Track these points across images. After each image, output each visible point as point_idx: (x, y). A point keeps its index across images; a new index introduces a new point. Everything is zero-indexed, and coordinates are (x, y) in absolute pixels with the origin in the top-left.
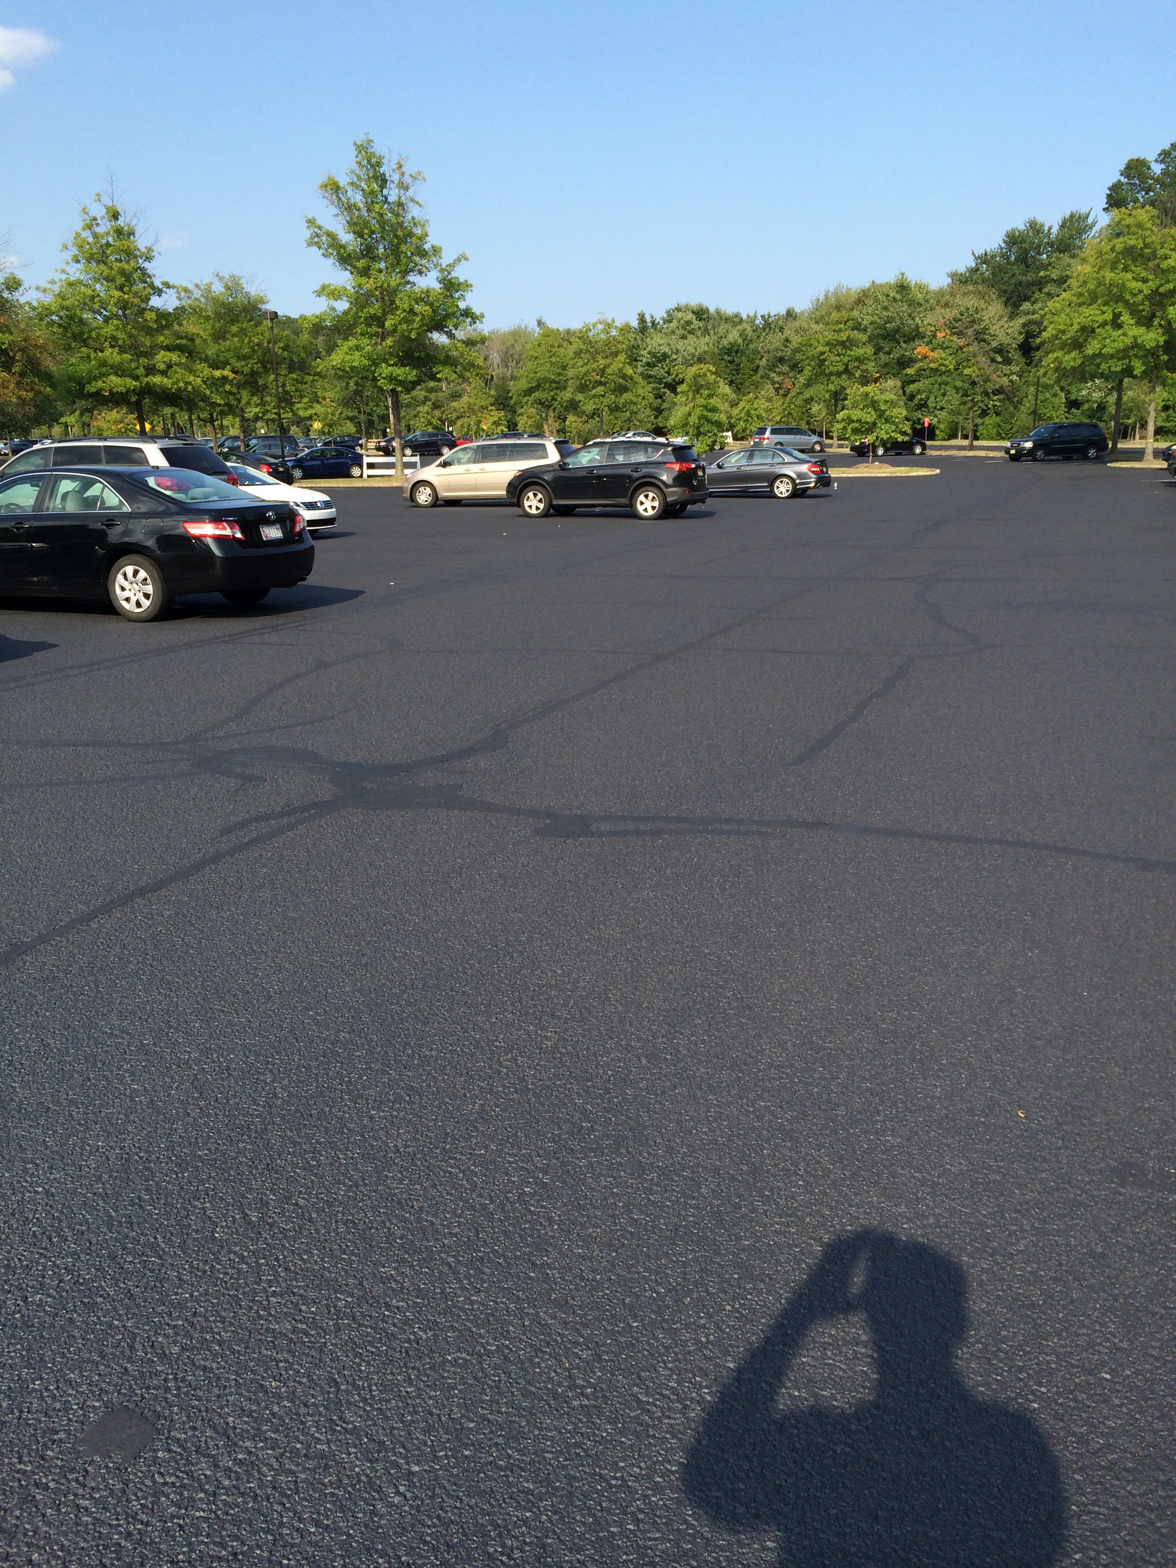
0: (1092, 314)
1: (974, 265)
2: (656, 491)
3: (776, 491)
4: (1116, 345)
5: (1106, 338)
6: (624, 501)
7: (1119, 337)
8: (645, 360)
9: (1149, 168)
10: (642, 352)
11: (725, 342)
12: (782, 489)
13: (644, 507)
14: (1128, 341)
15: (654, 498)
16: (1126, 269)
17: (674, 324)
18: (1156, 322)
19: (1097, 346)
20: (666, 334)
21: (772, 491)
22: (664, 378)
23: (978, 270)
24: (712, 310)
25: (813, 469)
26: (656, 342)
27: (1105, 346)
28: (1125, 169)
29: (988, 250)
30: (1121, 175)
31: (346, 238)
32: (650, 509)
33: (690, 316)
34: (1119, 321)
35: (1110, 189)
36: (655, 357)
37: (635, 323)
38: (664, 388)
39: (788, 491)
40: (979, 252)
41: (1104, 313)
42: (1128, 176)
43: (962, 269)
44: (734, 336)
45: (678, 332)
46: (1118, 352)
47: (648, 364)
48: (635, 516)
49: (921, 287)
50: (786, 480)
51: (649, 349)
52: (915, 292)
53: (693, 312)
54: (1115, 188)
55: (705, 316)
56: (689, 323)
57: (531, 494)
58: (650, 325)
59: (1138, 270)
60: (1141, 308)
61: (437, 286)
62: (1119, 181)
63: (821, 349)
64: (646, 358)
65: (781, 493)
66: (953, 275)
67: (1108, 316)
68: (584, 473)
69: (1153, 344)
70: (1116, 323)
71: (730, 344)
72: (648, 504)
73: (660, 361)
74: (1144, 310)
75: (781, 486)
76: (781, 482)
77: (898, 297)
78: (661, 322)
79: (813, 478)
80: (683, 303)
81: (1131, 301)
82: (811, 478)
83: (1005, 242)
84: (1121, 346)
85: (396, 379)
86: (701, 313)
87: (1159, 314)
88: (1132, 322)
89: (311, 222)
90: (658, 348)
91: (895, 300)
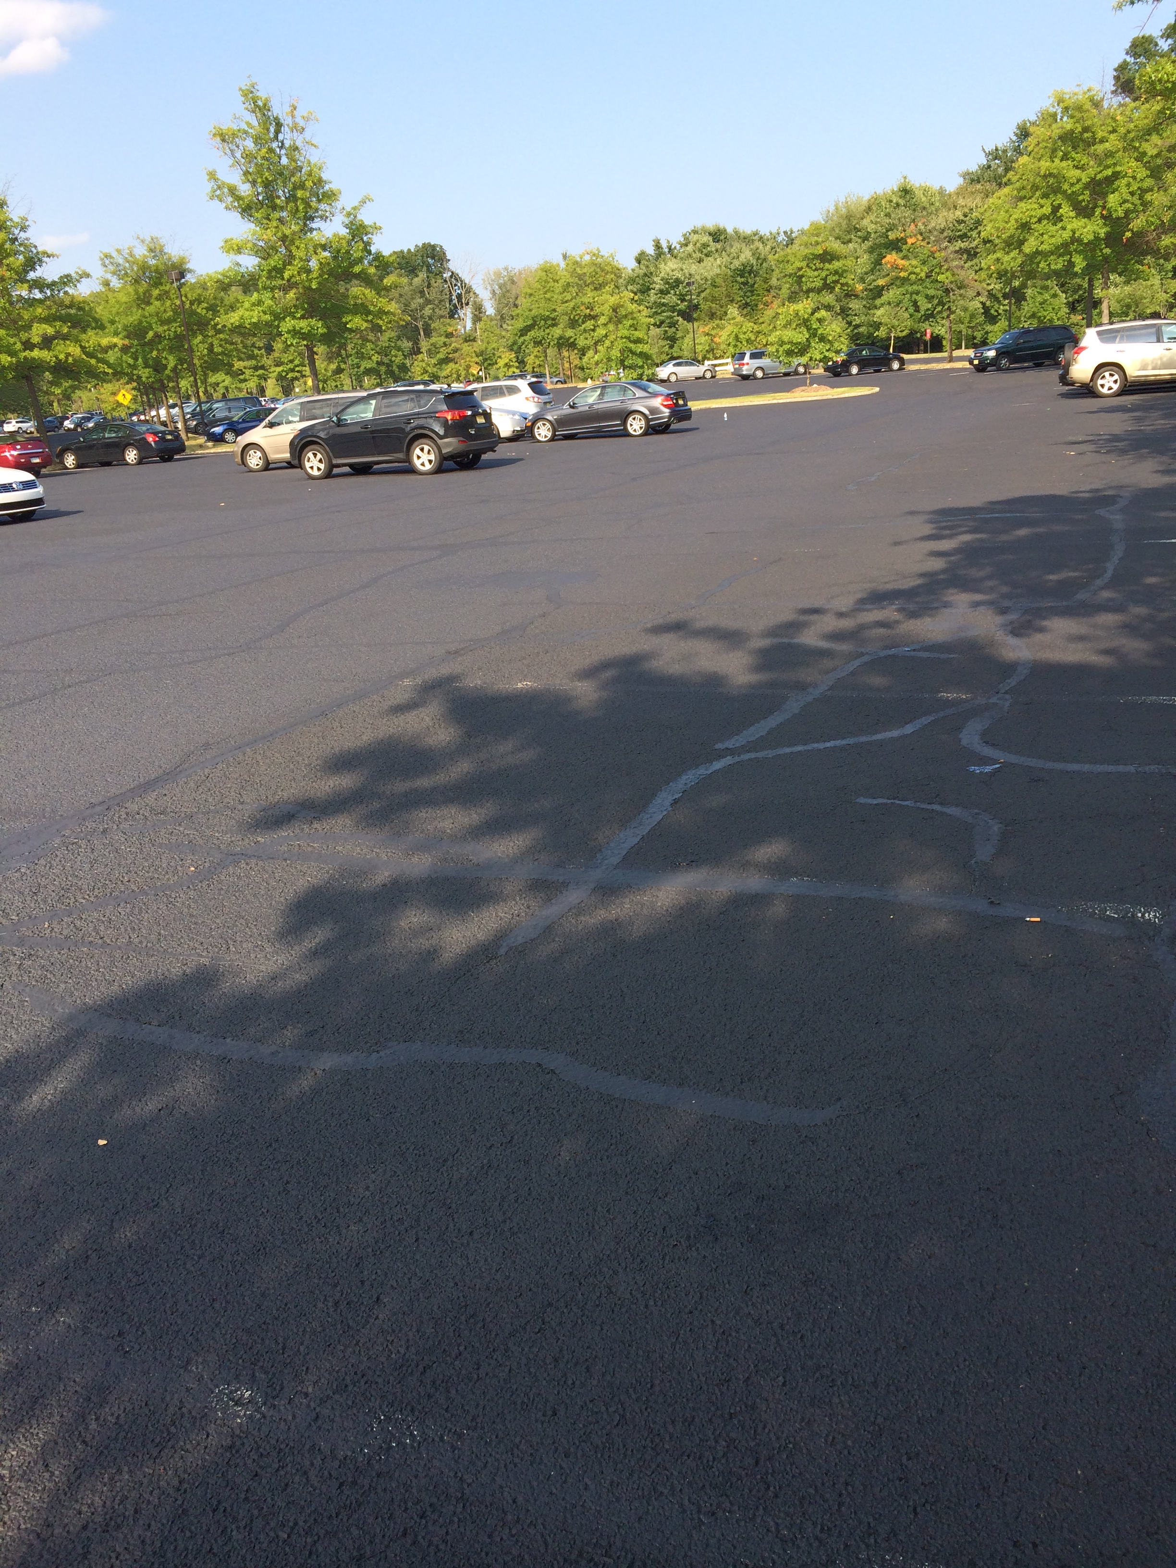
0: (1030, 209)
1: (985, 162)
2: (431, 443)
3: (629, 428)
4: (1053, 240)
5: (1042, 235)
6: (401, 456)
7: (1057, 232)
8: (657, 287)
9: (1156, 45)
10: (655, 279)
11: (737, 264)
12: (636, 426)
13: (421, 461)
14: (1066, 235)
15: (429, 451)
16: (1065, 158)
17: (690, 248)
18: (1098, 211)
19: (1034, 244)
20: (682, 259)
21: (626, 429)
22: (678, 305)
23: (989, 167)
24: (730, 230)
25: (666, 403)
26: (670, 268)
27: (1042, 243)
28: (1130, 47)
29: (1000, 146)
30: (1127, 53)
31: (245, 189)
32: (427, 463)
33: (706, 239)
34: (1058, 214)
35: (1115, 70)
36: (668, 283)
37: (651, 251)
38: (678, 315)
39: (641, 428)
40: (990, 147)
41: (1042, 207)
42: (1136, 55)
43: (973, 168)
44: (746, 255)
45: (694, 255)
46: (1057, 248)
47: (661, 292)
48: (412, 471)
49: (925, 191)
50: (638, 416)
51: (662, 275)
52: (919, 194)
53: (710, 234)
54: (1123, 67)
55: (722, 237)
56: (705, 246)
57: (310, 455)
58: (667, 250)
59: (1078, 157)
60: (1081, 198)
61: (344, 232)
62: (1125, 61)
63: (798, 264)
64: (658, 284)
65: (635, 431)
66: (966, 175)
67: (1047, 210)
68: (358, 429)
69: (1091, 237)
70: (1055, 216)
71: (743, 265)
72: (425, 457)
73: (673, 288)
74: (1084, 200)
75: (634, 423)
76: (634, 419)
77: (902, 202)
78: (678, 247)
79: (666, 412)
80: (699, 225)
81: (1069, 192)
82: (664, 413)
83: (1016, 135)
84: (1060, 241)
85: (299, 332)
86: (718, 235)
87: (1100, 203)
88: (1073, 214)
89: (212, 176)
90: (671, 273)
91: (898, 205)
